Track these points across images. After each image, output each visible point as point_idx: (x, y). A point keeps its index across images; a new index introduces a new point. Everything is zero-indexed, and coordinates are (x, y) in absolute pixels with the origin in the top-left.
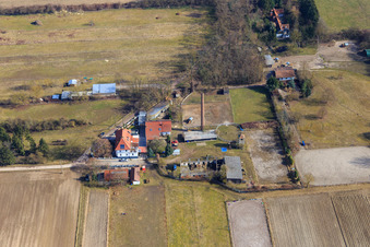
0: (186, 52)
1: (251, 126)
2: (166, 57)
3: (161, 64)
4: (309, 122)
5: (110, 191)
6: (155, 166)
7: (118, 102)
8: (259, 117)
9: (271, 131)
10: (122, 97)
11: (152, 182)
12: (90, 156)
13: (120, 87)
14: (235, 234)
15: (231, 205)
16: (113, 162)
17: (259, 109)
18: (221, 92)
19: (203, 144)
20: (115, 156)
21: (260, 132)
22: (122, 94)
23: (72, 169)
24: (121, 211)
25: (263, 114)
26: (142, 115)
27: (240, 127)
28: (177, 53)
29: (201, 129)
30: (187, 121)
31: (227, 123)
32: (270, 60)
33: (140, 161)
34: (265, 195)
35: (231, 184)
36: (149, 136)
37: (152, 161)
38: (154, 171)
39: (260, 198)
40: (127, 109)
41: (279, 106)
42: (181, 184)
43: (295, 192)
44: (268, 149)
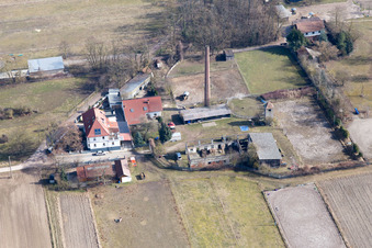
0: (157, 10)
1: (276, 96)
2: (130, 19)
3: (123, 28)
4: (358, 85)
5: (89, 194)
6: (149, 157)
7: (71, 81)
8: (284, 85)
9: (306, 100)
10: (76, 75)
11: (149, 177)
12: (47, 152)
13: (68, 63)
14: (286, 230)
15: (271, 195)
16: (86, 157)
17: (282, 74)
18: (222, 58)
19: (212, 124)
20: (86, 149)
21: (291, 103)
22: (74, 71)
23: (25, 170)
24: (113, 217)
25: (290, 80)
26: (112, 94)
27: (261, 99)
28: (143, 12)
29: (206, 104)
30: (182, 98)
31: (240, 96)
32: (285, 11)
33: (124, 153)
34: (316, 178)
35: (266, 168)
36: (130, 120)
37: (142, 151)
38: (149, 164)
39: (311, 182)
40: (87, 90)
41: (312, 67)
42: (192, 176)
43: (358, 171)
44: (307, 123)
